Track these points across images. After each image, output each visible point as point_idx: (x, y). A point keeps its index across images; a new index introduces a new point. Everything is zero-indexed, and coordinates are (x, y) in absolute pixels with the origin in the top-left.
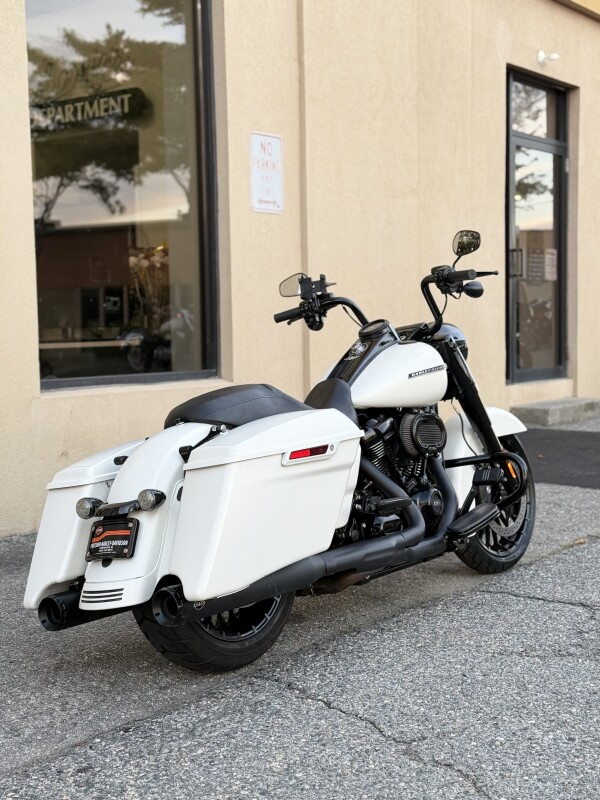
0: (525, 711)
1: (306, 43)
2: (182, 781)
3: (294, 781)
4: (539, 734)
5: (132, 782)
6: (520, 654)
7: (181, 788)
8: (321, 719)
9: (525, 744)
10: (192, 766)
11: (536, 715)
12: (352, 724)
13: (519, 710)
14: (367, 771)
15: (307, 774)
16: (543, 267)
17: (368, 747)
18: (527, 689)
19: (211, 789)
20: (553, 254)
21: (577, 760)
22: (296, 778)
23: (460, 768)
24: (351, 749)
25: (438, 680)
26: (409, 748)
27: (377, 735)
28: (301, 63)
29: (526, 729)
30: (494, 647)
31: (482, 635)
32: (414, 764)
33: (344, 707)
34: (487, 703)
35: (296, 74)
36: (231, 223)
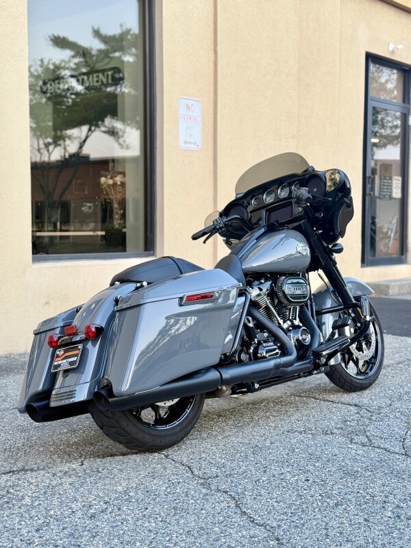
0: (287, 464)
1: (219, 38)
2: (60, 494)
3: (127, 497)
4: (289, 476)
5: (30, 495)
6: (301, 433)
7: (58, 498)
8: (157, 464)
9: (277, 482)
10: (69, 487)
11: (293, 466)
12: (176, 467)
13: (284, 462)
14: (174, 493)
15: (137, 494)
16: (391, 189)
17: (181, 480)
18: (294, 451)
19: (75, 500)
20: (398, 180)
21: (305, 492)
22: (129, 496)
23: (231, 493)
24: (169, 481)
25: (241, 445)
26: (206, 482)
27: (189, 474)
28: (216, 52)
29: (282, 474)
30: (285, 428)
31: (282, 420)
32: (204, 491)
33: (175, 458)
34: (266, 459)
35: (212, 59)
36: (165, 156)
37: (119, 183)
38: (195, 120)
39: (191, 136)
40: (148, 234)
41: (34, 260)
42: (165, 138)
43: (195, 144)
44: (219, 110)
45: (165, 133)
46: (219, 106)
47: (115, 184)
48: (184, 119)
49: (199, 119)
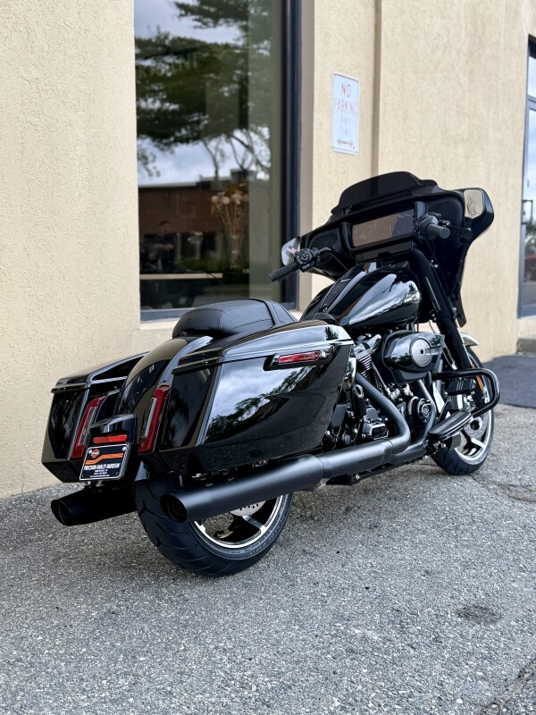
35: (372, 20)
36: (314, 161)
37: (238, 202)
38: (352, 108)
39: (346, 132)
41: (144, 318)
42: (314, 133)
43: (351, 144)
44: (381, 96)
45: (315, 126)
46: (381, 91)
47: (232, 203)
48: (339, 107)
49: (356, 108)
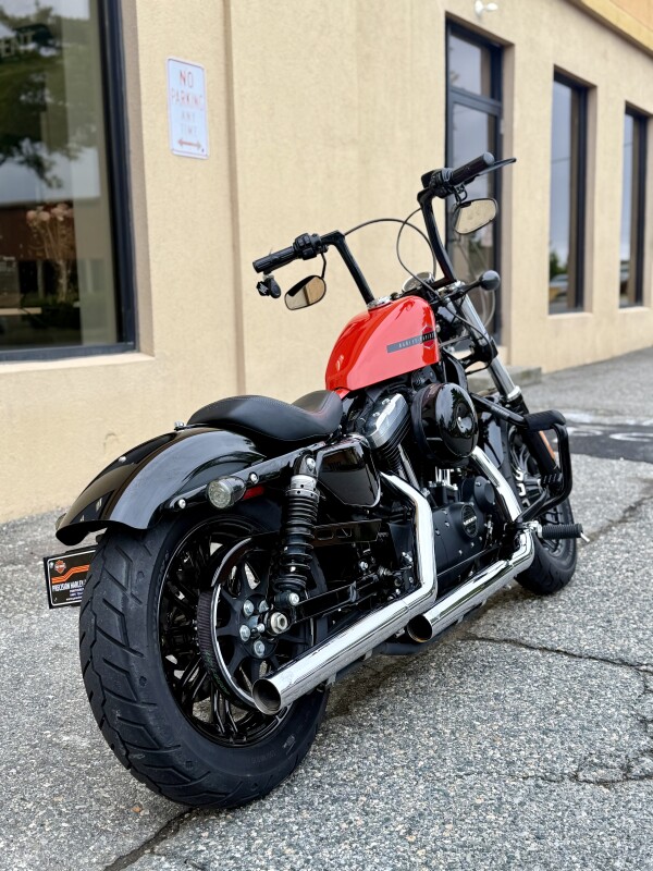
36: (146, 166)
38: (196, 101)
39: (190, 131)
40: (123, 310)
42: (144, 132)
43: (198, 146)
44: (236, 86)
45: (144, 123)
46: (235, 80)
47: (54, 220)
48: (178, 100)
49: (202, 101)
